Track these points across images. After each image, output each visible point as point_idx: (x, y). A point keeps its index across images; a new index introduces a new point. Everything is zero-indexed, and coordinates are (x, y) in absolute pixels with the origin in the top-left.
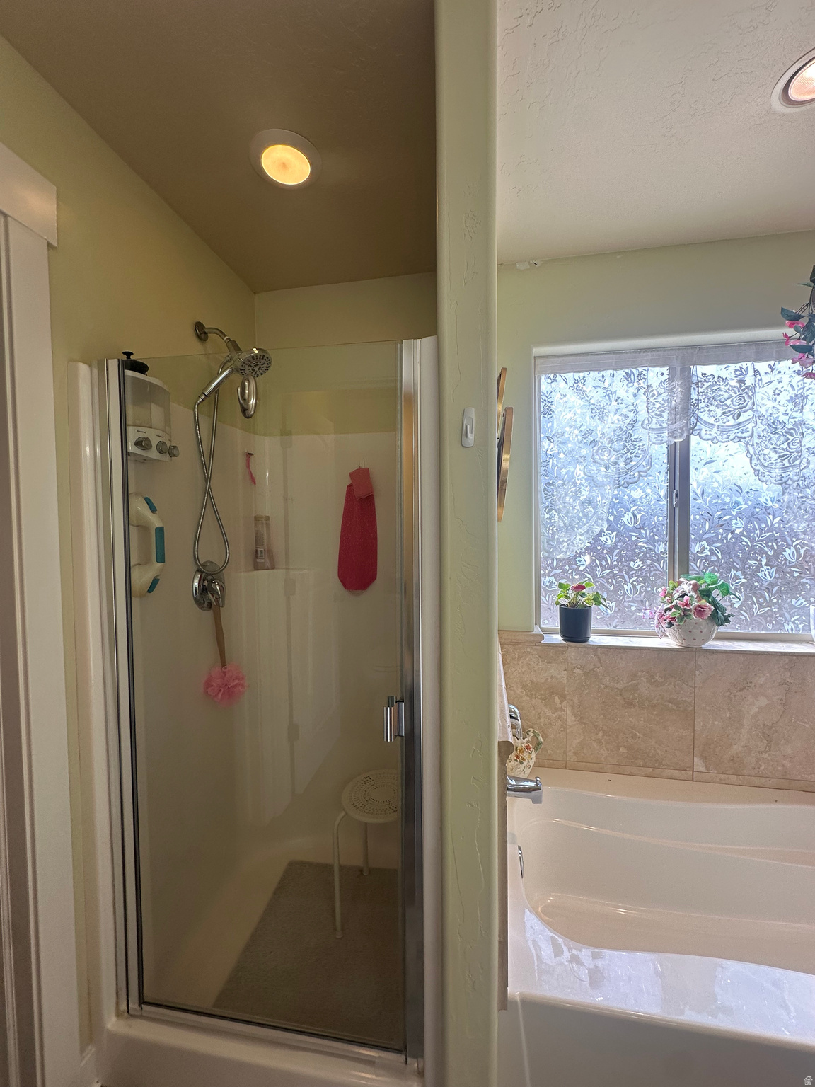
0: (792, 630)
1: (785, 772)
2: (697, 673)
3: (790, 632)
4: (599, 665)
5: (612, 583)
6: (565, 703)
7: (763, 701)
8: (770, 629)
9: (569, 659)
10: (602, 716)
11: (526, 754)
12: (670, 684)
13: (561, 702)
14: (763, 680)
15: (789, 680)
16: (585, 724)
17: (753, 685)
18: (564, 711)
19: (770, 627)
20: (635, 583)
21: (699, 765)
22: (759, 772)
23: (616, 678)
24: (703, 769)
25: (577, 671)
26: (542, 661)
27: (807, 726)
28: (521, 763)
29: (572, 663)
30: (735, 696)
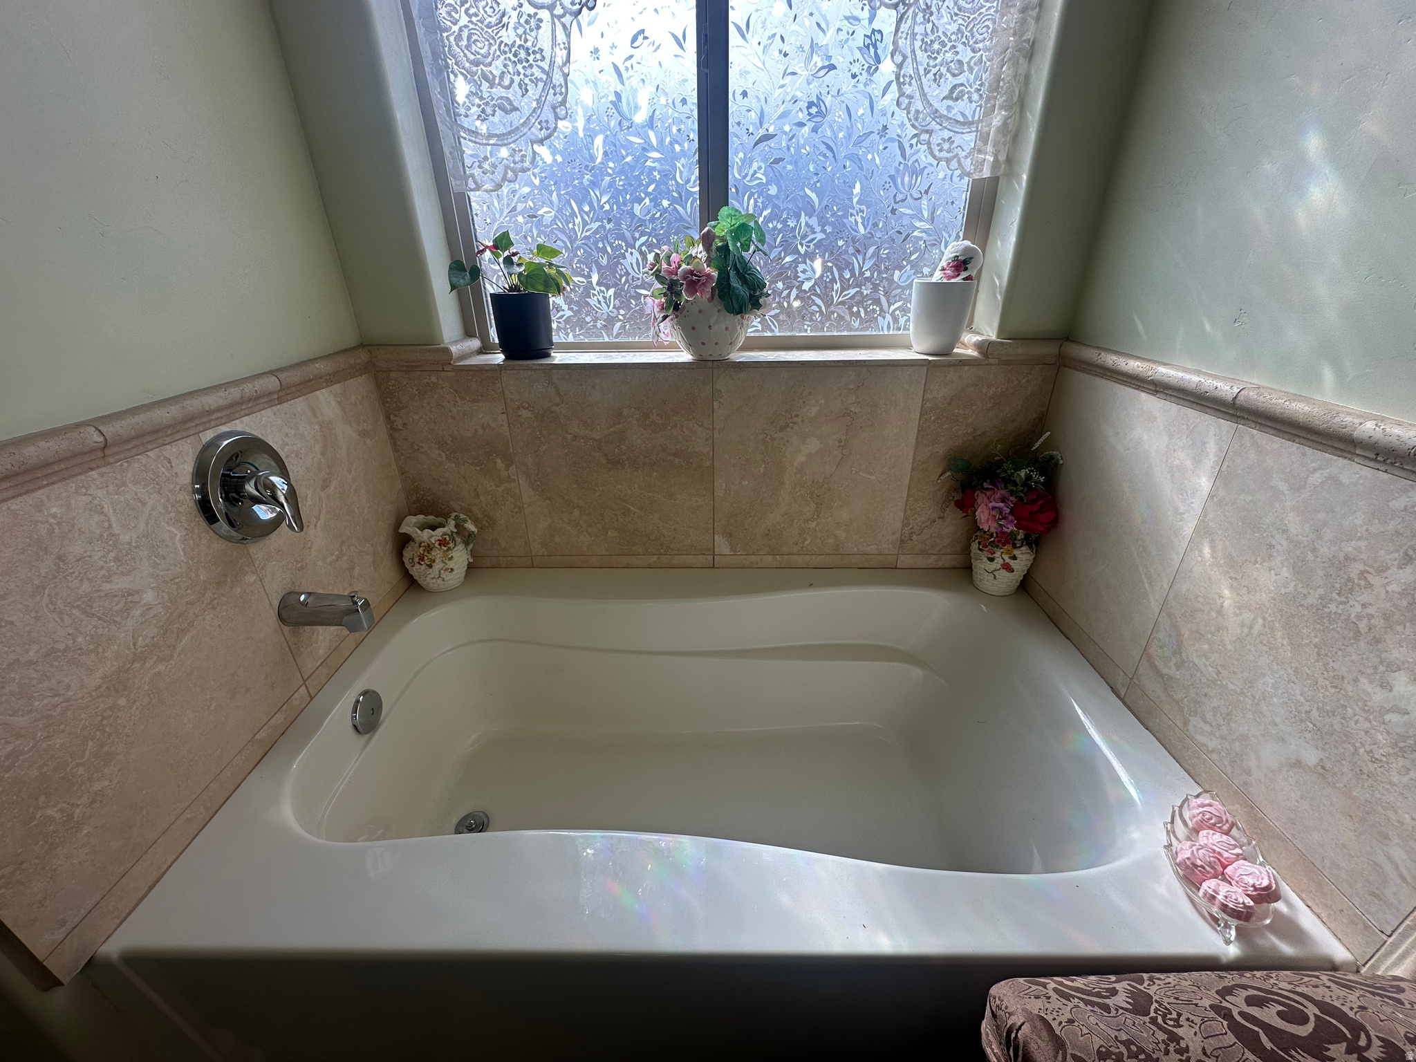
0: (889, 328)
1: (837, 546)
2: (716, 404)
3: (886, 333)
4: (558, 400)
5: (604, 250)
6: (513, 469)
7: (814, 445)
8: (855, 328)
9: (507, 392)
10: (575, 486)
11: (437, 554)
12: (675, 426)
13: (507, 468)
14: (814, 410)
15: (852, 409)
16: (549, 499)
17: (800, 420)
18: (514, 481)
19: (856, 324)
20: (644, 248)
21: (722, 545)
22: (802, 548)
23: (589, 421)
24: (726, 551)
25: (524, 413)
26: (462, 399)
27: (873, 478)
28: (430, 566)
29: (512, 400)
30: (773, 439)
